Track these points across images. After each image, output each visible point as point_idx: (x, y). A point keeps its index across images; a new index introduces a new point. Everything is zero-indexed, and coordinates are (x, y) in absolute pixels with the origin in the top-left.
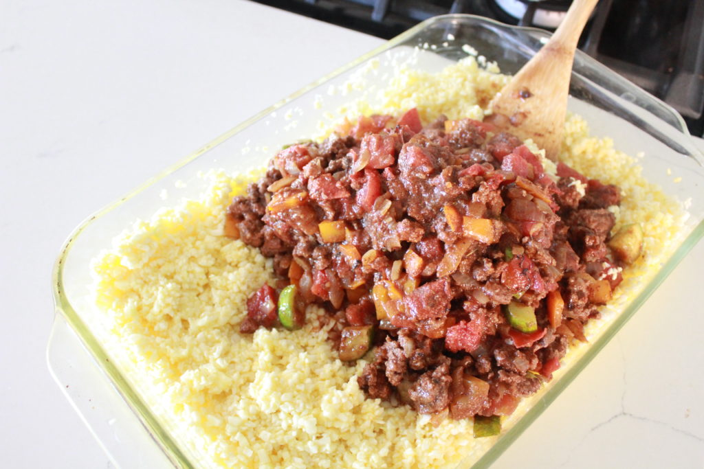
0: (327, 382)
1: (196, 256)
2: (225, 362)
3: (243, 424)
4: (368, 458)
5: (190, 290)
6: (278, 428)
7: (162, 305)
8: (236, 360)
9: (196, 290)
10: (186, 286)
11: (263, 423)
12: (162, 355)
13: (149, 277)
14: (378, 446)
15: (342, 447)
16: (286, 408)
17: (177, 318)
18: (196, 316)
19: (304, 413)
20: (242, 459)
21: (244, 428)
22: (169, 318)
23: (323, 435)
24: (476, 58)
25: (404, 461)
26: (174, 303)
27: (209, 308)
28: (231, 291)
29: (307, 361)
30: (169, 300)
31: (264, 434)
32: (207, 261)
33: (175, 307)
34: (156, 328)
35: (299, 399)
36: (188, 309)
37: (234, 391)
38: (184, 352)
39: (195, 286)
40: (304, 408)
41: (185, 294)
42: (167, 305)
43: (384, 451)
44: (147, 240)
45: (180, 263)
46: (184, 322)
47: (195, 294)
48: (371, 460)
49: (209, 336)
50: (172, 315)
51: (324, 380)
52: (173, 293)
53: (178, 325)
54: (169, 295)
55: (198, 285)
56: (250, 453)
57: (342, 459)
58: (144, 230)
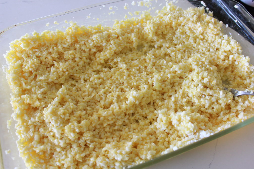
0: (75, 118)
1: (52, 52)
2: (41, 96)
3: (35, 122)
4: (76, 155)
5: (45, 64)
6: (48, 129)
7: (29, 66)
8: (47, 97)
9: (47, 65)
10: (43, 63)
11: (44, 125)
12: (21, 85)
13: (30, 54)
14: (83, 152)
15: (69, 147)
16: (53, 123)
17: (34, 74)
18: (41, 75)
19: (58, 127)
20: (28, 136)
21: (35, 124)
22: (31, 73)
23: (63, 138)
24: (205, 8)
25: (90, 162)
26: (35, 67)
27: (47, 74)
28: (59, 70)
29: (72, 107)
30: (33, 66)
31: (41, 130)
32: (55, 55)
33: (35, 69)
34: (24, 75)
35: (59, 121)
36: (39, 72)
37: (40, 108)
38: (28, 87)
39: (47, 64)
40: (60, 125)
41: (42, 65)
42: (32, 67)
43: (83, 155)
44: (34, 40)
45: (44, 53)
46: (36, 76)
47: (45, 67)
48: (76, 156)
49: (41, 84)
50: (33, 72)
51: (75, 117)
52: (36, 63)
53: (33, 76)
54: (34, 64)
55: (49, 64)
56: (32, 135)
57: (67, 151)
58: (35, 35)
